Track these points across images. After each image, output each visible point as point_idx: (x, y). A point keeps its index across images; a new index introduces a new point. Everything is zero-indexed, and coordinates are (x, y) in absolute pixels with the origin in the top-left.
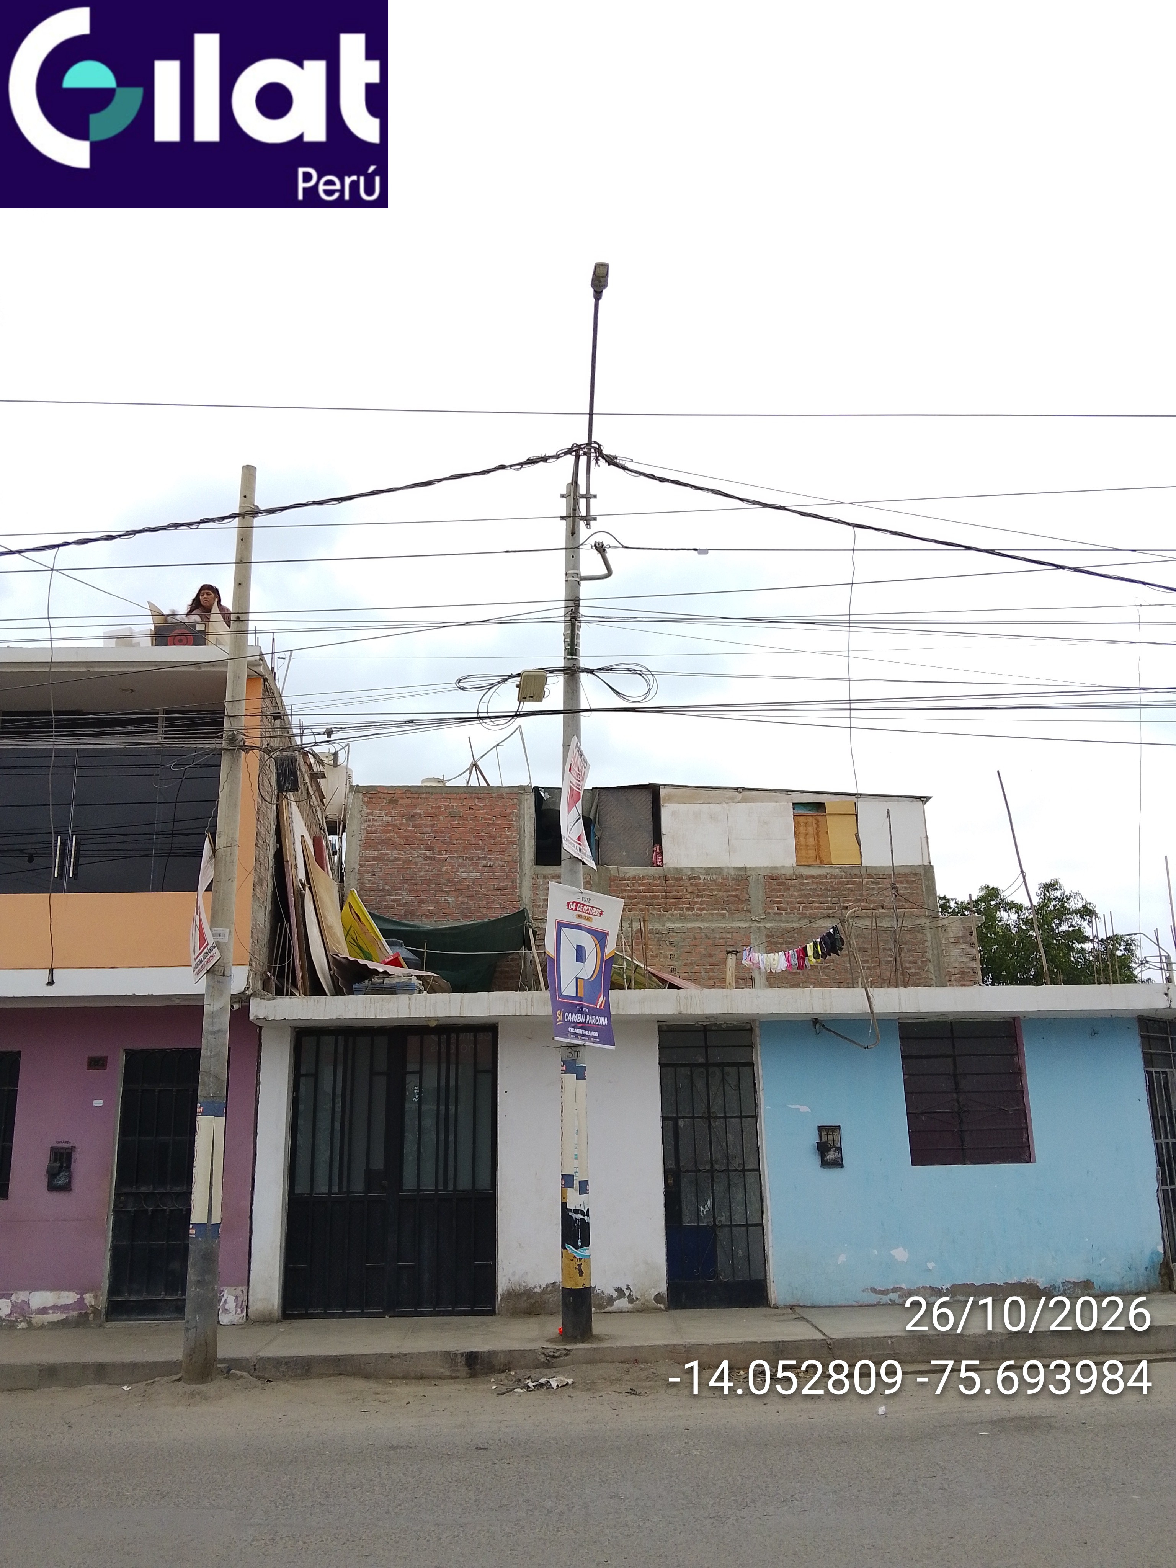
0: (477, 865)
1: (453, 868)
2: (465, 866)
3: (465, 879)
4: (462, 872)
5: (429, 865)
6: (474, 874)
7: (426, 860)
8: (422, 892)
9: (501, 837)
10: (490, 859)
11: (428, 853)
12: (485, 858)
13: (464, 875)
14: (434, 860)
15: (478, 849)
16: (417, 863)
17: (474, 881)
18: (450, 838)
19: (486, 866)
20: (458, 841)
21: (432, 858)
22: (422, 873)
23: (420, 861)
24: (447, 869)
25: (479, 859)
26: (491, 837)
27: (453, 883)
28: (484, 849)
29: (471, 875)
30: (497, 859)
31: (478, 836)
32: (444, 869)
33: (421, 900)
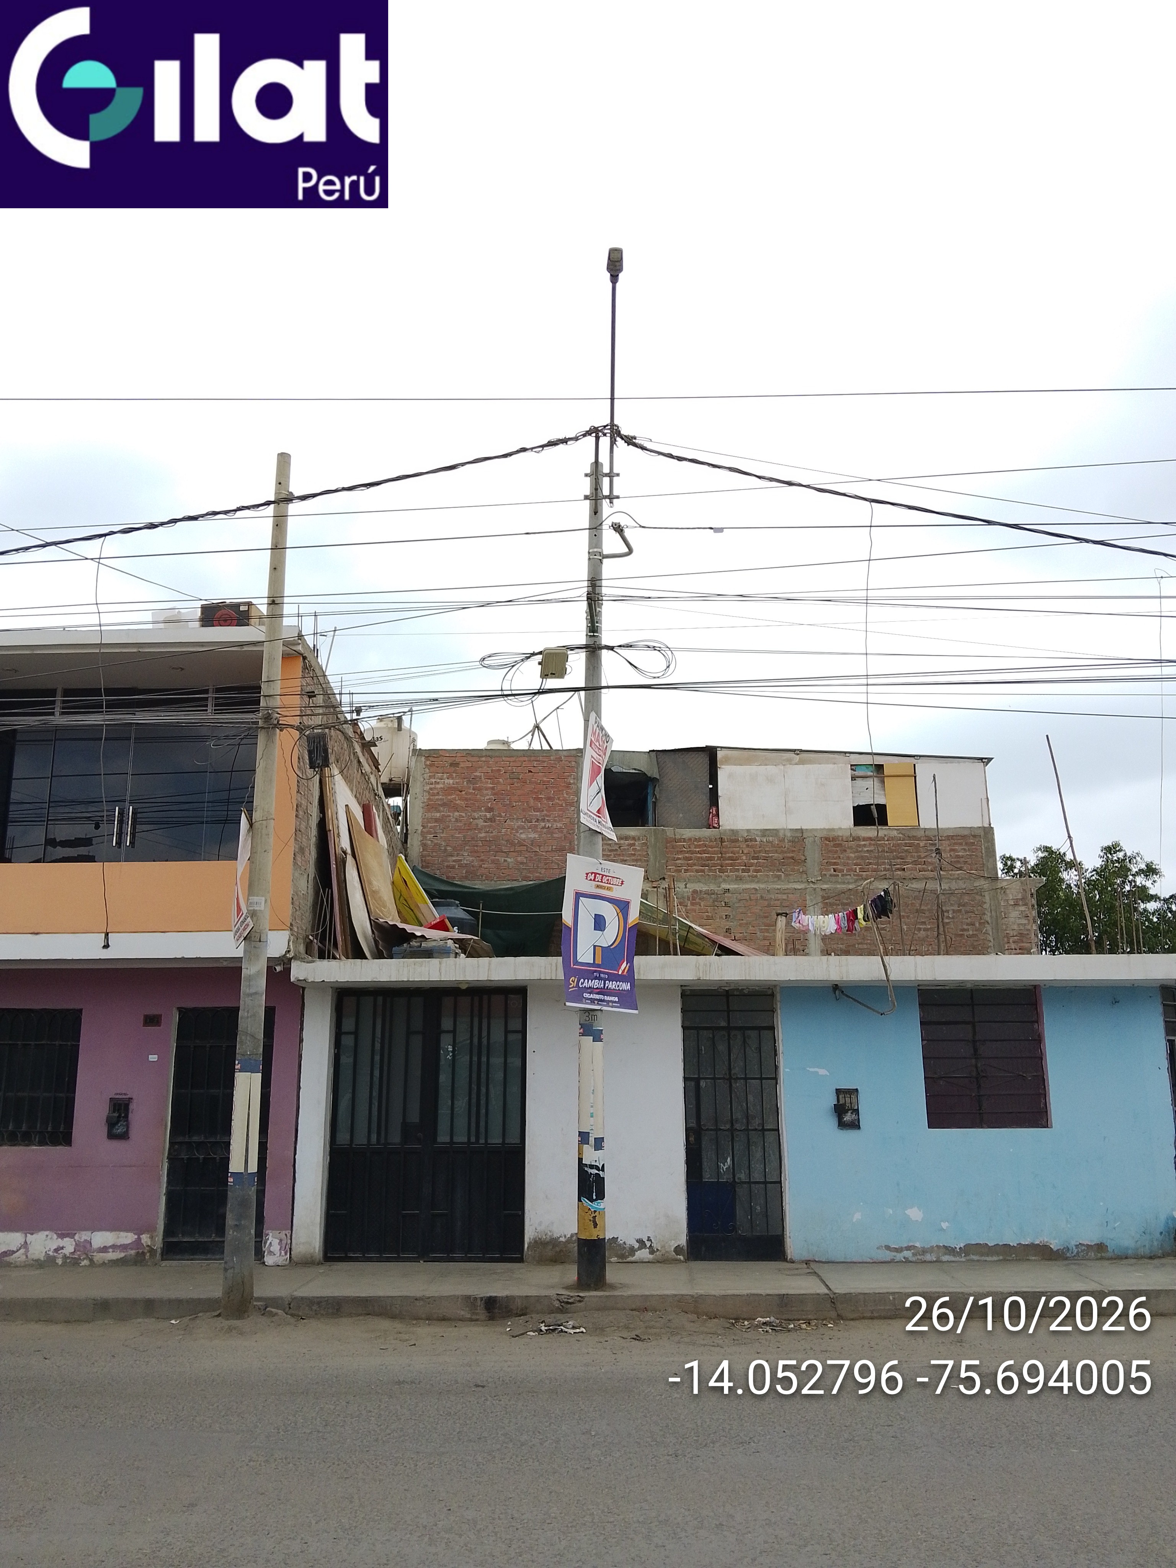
0: (536, 826)
1: (513, 829)
2: (523, 828)
3: (524, 840)
4: (521, 833)
5: (490, 826)
6: (532, 835)
7: (486, 822)
8: (483, 852)
9: (559, 799)
10: (548, 821)
11: (488, 815)
12: (543, 820)
13: (523, 836)
14: (495, 821)
15: (537, 812)
16: (477, 825)
17: (533, 842)
18: (510, 800)
19: (543, 828)
20: (517, 804)
21: (492, 820)
22: (483, 835)
23: (481, 823)
24: (507, 831)
25: (538, 820)
26: (549, 799)
27: (513, 844)
28: (543, 811)
29: (530, 836)
30: (555, 821)
31: (537, 799)
32: (503, 830)
33: (482, 860)
